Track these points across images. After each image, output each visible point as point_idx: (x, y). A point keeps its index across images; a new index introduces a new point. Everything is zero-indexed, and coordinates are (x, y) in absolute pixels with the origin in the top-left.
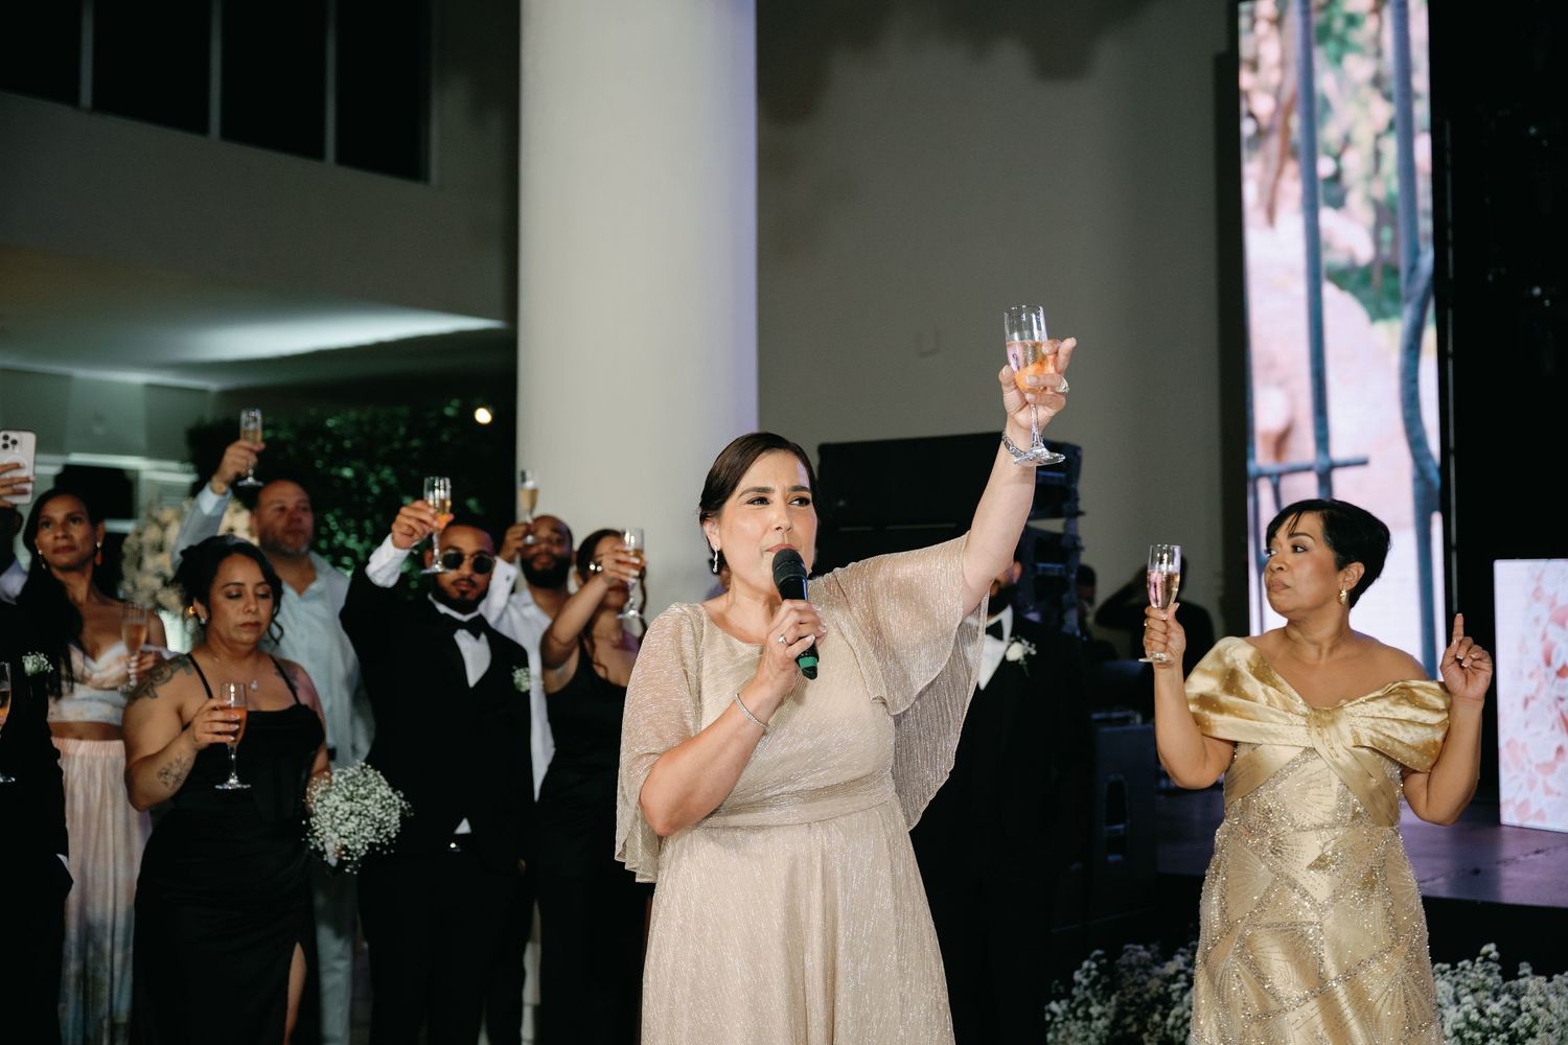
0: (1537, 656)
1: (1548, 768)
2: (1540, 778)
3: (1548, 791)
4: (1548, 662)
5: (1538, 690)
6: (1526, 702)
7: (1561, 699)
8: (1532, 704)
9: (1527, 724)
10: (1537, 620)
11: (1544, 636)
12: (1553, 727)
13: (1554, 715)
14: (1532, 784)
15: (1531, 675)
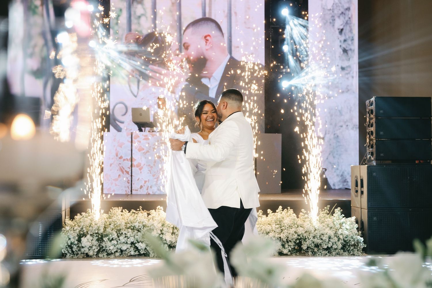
0: (114, 154)
1: (116, 180)
2: (114, 182)
3: (116, 185)
4: (117, 156)
5: (114, 162)
6: (111, 165)
7: (120, 164)
8: (112, 165)
9: (111, 170)
10: (114, 146)
11: (116, 150)
12: (118, 170)
13: (118, 168)
14: (112, 184)
15: (112, 159)
